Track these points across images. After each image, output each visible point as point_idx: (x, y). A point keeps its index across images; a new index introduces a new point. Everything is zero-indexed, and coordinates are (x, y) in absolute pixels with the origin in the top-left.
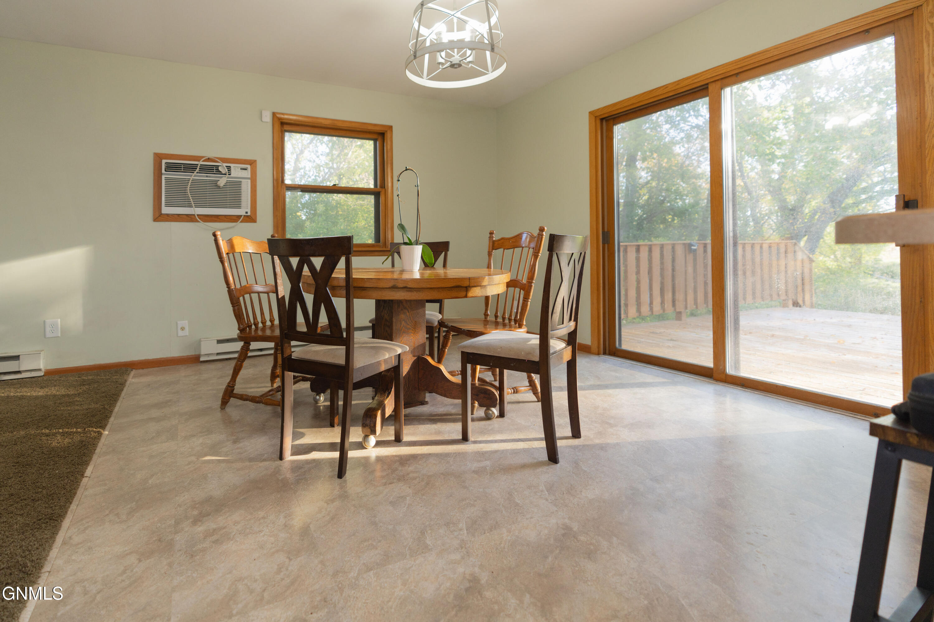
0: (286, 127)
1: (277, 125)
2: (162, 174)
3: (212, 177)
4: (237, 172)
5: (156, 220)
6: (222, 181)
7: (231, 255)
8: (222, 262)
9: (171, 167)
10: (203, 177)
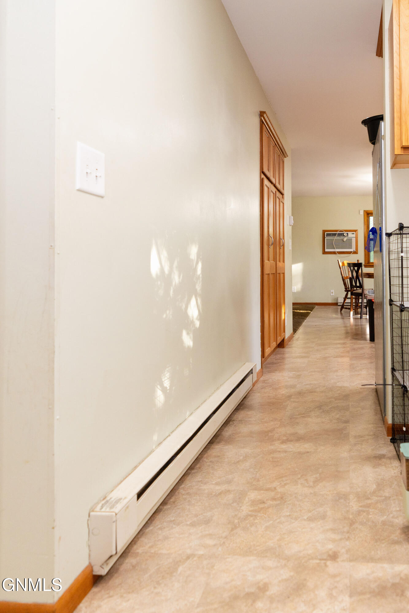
0: (370, 215)
1: (366, 214)
2: (325, 238)
3: (342, 237)
4: (350, 235)
5: (323, 254)
6: (345, 239)
7: (343, 267)
8: (340, 268)
9: (328, 235)
10: (339, 238)
